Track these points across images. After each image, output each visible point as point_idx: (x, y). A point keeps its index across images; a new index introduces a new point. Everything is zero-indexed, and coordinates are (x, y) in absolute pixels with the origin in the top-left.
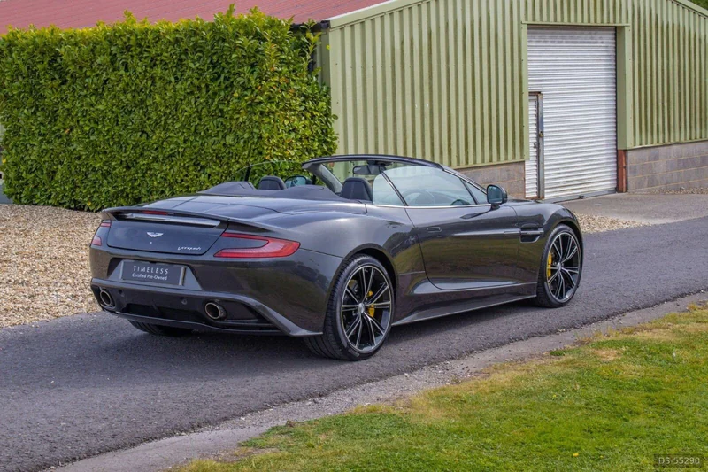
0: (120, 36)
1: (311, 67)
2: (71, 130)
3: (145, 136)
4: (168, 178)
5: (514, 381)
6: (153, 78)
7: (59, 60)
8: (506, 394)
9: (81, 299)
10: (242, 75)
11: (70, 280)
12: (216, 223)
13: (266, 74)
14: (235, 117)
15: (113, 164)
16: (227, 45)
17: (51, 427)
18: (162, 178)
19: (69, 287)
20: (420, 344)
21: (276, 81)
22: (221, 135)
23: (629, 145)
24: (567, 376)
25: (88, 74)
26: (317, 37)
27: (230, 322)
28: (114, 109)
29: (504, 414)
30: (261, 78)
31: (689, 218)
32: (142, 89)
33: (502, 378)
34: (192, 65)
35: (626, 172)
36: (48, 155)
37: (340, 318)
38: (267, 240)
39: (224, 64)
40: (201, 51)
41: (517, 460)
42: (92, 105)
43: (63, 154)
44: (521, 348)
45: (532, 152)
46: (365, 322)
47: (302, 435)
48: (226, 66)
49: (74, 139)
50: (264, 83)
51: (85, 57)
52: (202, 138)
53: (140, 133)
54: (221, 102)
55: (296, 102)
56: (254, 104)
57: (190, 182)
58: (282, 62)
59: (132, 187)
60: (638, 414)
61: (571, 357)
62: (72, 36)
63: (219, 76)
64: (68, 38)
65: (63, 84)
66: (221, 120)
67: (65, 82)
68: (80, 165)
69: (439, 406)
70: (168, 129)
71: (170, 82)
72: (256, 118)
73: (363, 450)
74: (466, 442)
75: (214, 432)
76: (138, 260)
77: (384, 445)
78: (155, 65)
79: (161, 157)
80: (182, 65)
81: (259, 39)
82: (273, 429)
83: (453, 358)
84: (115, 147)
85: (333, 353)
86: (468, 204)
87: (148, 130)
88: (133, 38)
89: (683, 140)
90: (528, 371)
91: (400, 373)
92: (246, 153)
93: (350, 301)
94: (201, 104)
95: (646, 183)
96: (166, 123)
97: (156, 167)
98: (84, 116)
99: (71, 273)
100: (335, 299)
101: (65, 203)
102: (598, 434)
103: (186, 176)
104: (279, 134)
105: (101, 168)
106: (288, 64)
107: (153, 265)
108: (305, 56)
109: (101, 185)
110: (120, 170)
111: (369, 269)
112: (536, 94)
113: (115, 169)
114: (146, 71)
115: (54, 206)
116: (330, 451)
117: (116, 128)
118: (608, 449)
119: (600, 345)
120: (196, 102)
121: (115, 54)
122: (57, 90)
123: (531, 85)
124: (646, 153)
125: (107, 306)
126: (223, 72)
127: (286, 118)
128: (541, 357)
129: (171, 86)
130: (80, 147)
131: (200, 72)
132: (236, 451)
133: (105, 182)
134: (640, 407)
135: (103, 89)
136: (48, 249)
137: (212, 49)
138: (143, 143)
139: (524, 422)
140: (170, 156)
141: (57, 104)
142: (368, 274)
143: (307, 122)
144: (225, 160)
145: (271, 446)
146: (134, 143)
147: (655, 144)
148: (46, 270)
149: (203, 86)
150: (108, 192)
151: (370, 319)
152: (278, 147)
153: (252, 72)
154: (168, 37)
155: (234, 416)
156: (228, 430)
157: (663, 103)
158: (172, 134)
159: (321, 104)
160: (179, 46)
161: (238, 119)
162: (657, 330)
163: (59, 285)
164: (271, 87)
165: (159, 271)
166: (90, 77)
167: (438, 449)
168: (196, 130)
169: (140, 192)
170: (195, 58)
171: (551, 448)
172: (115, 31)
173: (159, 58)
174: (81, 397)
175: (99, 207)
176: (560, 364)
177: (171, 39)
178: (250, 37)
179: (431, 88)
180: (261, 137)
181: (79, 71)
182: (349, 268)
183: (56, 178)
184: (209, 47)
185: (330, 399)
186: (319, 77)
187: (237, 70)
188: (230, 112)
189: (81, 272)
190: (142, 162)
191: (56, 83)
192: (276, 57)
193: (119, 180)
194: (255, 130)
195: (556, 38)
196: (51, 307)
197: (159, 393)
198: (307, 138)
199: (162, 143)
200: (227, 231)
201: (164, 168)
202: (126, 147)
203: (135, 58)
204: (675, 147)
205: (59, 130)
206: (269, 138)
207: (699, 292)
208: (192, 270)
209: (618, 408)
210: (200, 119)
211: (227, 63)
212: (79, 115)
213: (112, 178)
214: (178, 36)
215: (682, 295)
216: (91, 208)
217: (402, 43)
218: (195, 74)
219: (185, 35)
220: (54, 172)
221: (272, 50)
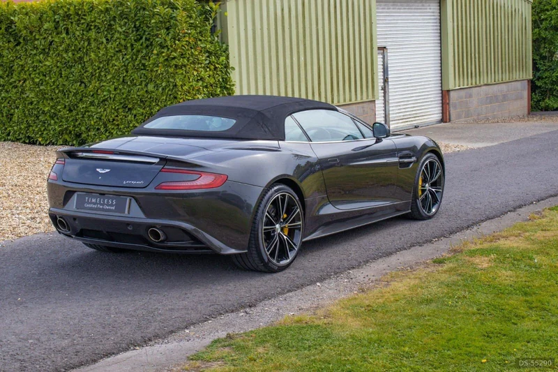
0: (62, 7)
1: (213, 30)
2: (24, 82)
3: (83, 85)
4: (103, 118)
5: (412, 289)
6: (89, 40)
7: (13, 26)
8: (409, 302)
9: (38, 220)
10: (160, 36)
11: (29, 204)
12: (156, 160)
13: (178, 35)
14: (155, 69)
15: (59, 107)
16: (147, 13)
17: (20, 344)
18: (97, 118)
19: (28, 211)
20: (324, 255)
21: (187, 41)
22: (144, 83)
23: (451, 87)
24: (455, 283)
25: (37, 37)
26: (217, 6)
27: (169, 244)
28: (59, 64)
29: (412, 322)
30: (175, 39)
31: (502, 142)
32: (80, 49)
33: (401, 287)
34: (119, 29)
35: (449, 108)
36: (7, 101)
37: (261, 237)
38: (200, 174)
39: (145, 28)
40: (126, 18)
41: (435, 368)
42: (40, 62)
43: (19, 101)
44: (407, 257)
45: (381, 93)
46: (281, 240)
47: (244, 348)
48: (146, 29)
49: (27, 88)
50: (177, 42)
51: (35, 24)
52: (129, 86)
53: (79, 84)
54: (143, 58)
55: (203, 58)
56: (169, 59)
57: (120, 120)
58: (191, 25)
59: (74, 126)
60: (523, 317)
61: (451, 265)
62: (23, 8)
63: (141, 38)
64: (20, 9)
65: (17, 45)
66: (144, 72)
67: (19, 44)
68: (32, 109)
69: (356, 315)
70: (102, 80)
71: (102, 43)
72: (171, 70)
73: (300, 363)
74: (387, 351)
75: (164, 346)
76: (90, 192)
77: (317, 357)
78: (90, 29)
79: (96, 101)
80: (112, 29)
81: (172, 8)
82: (215, 342)
83: (354, 268)
84: (60, 94)
85: (256, 267)
86: (357, 138)
87: (86, 81)
88: (72, 8)
89: (489, 82)
90: (420, 278)
91: (312, 283)
92: (164, 98)
93: (269, 223)
94: (127, 59)
95: (464, 115)
96: (100, 75)
97: (93, 110)
98: (35, 71)
99: (29, 198)
100: (257, 222)
101: (21, 138)
102: (496, 339)
103: (117, 116)
104: (189, 82)
105: (49, 111)
106: (196, 27)
107: (103, 196)
108: (209, 21)
109: (50, 125)
110: (64, 113)
111: (284, 196)
112: (383, 49)
113: (60, 111)
114: (83, 34)
115: (12, 141)
116: (271, 365)
117: (60, 79)
118: (509, 353)
119: (472, 253)
120: (123, 58)
121: (58, 22)
122: (12, 50)
123: (379, 42)
124: (463, 93)
125: (63, 230)
126: (144, 34)
127: (195, 70)
128: (427, 265)
129: (103, 46)
130: (32, 95)
131: (126, 34)
132: (187, 366)
133: (52, 122)
134: (522, 311)
135: (49, 50)
136: (9, 177)
137: (135, 16)
138: (82, 91)
139: (432, 329)
140: (104, 101)
141: (13, 61)
142: (283, 201)
143: (211, 73)
144: (147, 103)
145: (217, 359)
146: (75, 91)
147: (470, 86)
148: (9, 196)
149: (129, 45)
150: (55, 129)
151: (285, 237)
152: (189, 93)
153: (168, 34)
154: (100, 7)
155: (179, 329)
156: (175, 343)
157: (475, 55)
158: (105, 84)
159: (222, 58)
160: (109, 14)
161: (157, 71)
162: (512, 238)
163: (20, 208)
164: (183, 46)
165: (108, 202)
166: (38, 39)
167: (364, 359)
168: (123, 80)
169: (80, 129)
170: (122, 23)
171: (460, 354)
172: (58, 3)
173: (93, 24)
174: (44, 313)
175: (48, 142)
176: (445, 272)
177: (103, 9)
178: (165, 7)
179: (305, 45)
180: (176, 85)
181: (29, 34)
182: (268, 196)
183: (13, 120)
184: (133, 15)
185: (258, 309)
186: (220, 37)
187: (156, 32)
188: (151, 66)
189: (37, 197)
190: (81, 106)
191: (11, 45)
192: (186, 22)
193: (63, 120)
194: (171, 80)
195: (397, 5)
196: (14, 228)
197: (112, 308)
198: (212, 85)
199: (97, 91)
200: (166, 167)
201: (99, 111)
202: (68, 95)
203: (74, 25)
204: (484, 87)
205: (15, 82)
206: (182, 86)
207: (532, 203)
208: (137, 200)
209: (506, 312)
210: (127, 72)
211: (148, 27)
212: (31, 69)
213: (58, 119)
214: (108, 6)
215: (520, 207)
216: (42, 143)
217: (283, 10)
218: (122, 36)
219: (114, 6)
220: (12, 115)
221: (183, 17)
